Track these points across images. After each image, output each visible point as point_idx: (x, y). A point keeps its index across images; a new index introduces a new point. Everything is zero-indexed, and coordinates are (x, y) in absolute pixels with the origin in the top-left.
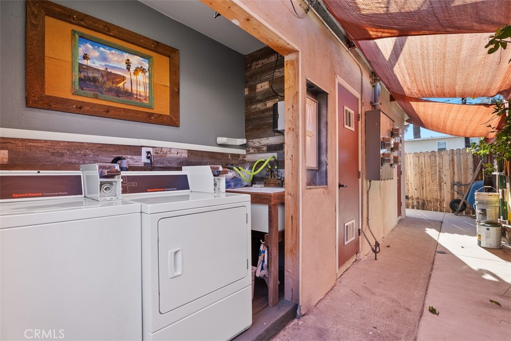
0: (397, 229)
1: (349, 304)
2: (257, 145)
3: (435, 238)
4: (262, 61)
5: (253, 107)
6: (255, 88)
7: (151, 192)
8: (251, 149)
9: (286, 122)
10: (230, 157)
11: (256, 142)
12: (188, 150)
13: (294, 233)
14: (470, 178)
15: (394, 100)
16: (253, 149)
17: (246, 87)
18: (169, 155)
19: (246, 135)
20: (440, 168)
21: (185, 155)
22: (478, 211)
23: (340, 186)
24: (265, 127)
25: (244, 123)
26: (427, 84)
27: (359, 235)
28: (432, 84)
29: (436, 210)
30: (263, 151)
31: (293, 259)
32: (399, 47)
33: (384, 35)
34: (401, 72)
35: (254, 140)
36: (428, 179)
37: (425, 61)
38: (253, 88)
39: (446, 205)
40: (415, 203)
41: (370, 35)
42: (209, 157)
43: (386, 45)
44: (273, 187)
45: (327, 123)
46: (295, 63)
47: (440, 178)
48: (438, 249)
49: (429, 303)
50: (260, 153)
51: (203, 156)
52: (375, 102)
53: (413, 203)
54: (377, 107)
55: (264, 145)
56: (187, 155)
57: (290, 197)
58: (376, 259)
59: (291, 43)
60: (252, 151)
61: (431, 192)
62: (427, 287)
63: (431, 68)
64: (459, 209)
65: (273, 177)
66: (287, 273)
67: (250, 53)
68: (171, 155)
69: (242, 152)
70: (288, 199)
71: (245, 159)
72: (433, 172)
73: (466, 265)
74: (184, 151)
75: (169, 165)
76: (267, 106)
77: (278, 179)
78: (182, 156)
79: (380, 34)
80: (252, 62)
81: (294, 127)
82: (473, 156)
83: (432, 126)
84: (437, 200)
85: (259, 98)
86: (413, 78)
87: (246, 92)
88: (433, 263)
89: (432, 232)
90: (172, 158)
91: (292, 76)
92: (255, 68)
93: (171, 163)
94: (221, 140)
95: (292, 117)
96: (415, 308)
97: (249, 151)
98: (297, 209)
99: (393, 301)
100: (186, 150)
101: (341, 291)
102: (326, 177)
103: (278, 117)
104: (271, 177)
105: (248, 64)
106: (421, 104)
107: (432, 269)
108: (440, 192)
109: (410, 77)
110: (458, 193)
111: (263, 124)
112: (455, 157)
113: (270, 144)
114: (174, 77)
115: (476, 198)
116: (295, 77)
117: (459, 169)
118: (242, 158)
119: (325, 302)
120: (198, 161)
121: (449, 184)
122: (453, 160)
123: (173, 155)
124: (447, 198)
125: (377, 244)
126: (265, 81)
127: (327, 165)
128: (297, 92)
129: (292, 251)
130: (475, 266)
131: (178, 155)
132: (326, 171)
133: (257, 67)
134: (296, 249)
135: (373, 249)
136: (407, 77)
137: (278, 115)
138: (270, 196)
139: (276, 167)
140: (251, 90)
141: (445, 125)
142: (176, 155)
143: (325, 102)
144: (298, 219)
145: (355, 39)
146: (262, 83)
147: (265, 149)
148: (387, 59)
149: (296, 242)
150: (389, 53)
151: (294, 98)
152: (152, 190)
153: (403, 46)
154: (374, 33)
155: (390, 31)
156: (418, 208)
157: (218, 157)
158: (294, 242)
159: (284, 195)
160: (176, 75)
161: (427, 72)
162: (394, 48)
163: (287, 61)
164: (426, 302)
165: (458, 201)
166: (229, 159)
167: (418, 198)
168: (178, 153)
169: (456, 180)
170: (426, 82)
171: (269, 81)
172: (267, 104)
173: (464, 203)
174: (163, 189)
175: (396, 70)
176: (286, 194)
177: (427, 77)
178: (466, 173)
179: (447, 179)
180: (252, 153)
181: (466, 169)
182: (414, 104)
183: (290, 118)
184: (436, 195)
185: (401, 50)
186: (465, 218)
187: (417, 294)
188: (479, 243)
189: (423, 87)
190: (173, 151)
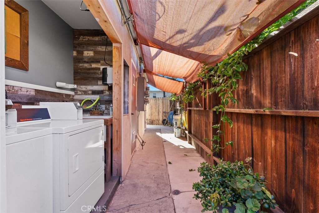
0: (145, 134)
1: (140, 170)
2: (84, 89)
3: (160, 136)
4: (88, 38)
5: (81, 65)
6: (83, 53)
7: (23, 121)
8: (79, 91)
9: (114, 80)
10: (64, 96)
11: (83, 88)
12: (35, 90)
13: (118, 139)
14: (169, 110)
15: (145, 72)
16: (80, 92)
17: (74, 50)
18: (20, 93)
19: (74, 82)
20: (158, 105)
21: (33, 93)
22: (174, 123)
23: (132, 114)
24: (90, 79)
25: (73, 74)
26: (163, 70)
27: (136, 138)
28: (165, 71)
29: (157, 125)
30: (89, 93)
31: (118, 153)
32: (158, 53)
33: (154, 46)
34: (156, 63)
35: (81, 86)
36: (154, 110)
37: (166, 61)
38: (80, 53)
39: (161, 122)
40: (149, 122)
41: (149, 44)
42: (50, 95)
43: (154, 51)
44: (97, 115)
45: (128, 82)
46: (119, 49)
47: (159, 110)
48: (163, 141)
49: (168, 161)
50: (86, 95)
51: (46, 95)
52: (140, 73)
53: (148, 122)
54: (141, 75)
55: (90, 90)
56: (34, 93)
57: (116, 120)
58: (143, 149)
59: (120, 39)
60: (79, 93)
61: (155, 117)
62: (165, 155)
63: (167, 65)
64: (165, 123)
65: (97, 110)
66: (114, 162)
67: (78, 28)
68: (21, 93)
69: (72, 93)
70: (115, 122)
71: (73, 98)
72: (156, 107)
73: (174, 144)
74: (32, 90)
75: (20, 100)
76: (92, 67)
77: (100, 111)
78: (31, 94)
79: (153, 46)
80: (80, 35)
81: (118, 83)
82: (170, 100)
83: (159, 87)
84: (157, 120)
85: (86, 60)
86: (159, 67)
87: (75, 54)
88: (163, 146)
89: (158, 134)
90: (22, 95)
91: (118, 56)
92: (83, 40)
93: (21, 99)
94: (59, 84)
95: (117, 77)
96: (164, 164)
97: (77, 93)
98: (120, 126)
99: (156, 163)
100: (34, 89)
101: (134, 166)
102: (128, 109)
103: (107, 76)
104: (96, 110)
105: (77, 35)
106: (157, 77)
107: (164, 148)
108: (159, 116)
109: (158, 65)
110: (165, 116)
111: (89, 77)
112: (164, 101)
113: (94, 90)
114: (25, 31)
115: (174, 118)
116: (120, 57)
117: (165, 106)
118: (72, 97)
119: (130, 172)
120: (43, 98)
121: (162, 112)
122: (163, 102)
123: (24, 92)
124: (161, 119)
125: (143, 142)
126: (91, 51)
127: (128, 103)
128: (121, 65)
129: (117, 149)
130: (177, 145)
131: (28, 93)
132: (128, 106)
133: (84, 40)
134: (119, 147)
135: (141, 144)
136: (157, 65)
137: (107, 75)
138: (107, 120)
139: (99, 104)
140: (79, 53)
141: (164, 87)
142: (26, 93)
143: (127, 71)
144: (121, 132)
145: (141, 43)
146: (88, 51)
147: (90, 92)
148: (152, 56)
149: (119, 144)
150: (154, 54)
151: (119, 67)
152: (23, 120)
153: (160, 53)
154: (151, 45)
155: (158, 46)
156: (150, 124)
157: (57, 96)
158: (118, 144)
159: (112, 120)
160: (26, 30)
161: (165, 65)
162: (156, 53)
163: (114, 46)
164: (167, 160)
165: (165, 120)
166: (64, 97)
167: (150, 119)
168: (27, 92)
169: (164, 111)
170: (163, 69)
171: (94, 51)
172: (92, 65)
173: (167, 121)
174: (32, 119)
175: (154, 61)
176: (113, 118)
177: (165, 67)
178: (167, 108)
179: (161, 111)
180: (79, 94)
181: (167, 106)
182: (154, 76)
183: (116, 78)
184: (157, 118)
185: (159, 54)
186: (167, 127)
187: (163, 159)
188: (175, 136)
189: (161, 71)
190: (23, 90)
